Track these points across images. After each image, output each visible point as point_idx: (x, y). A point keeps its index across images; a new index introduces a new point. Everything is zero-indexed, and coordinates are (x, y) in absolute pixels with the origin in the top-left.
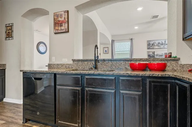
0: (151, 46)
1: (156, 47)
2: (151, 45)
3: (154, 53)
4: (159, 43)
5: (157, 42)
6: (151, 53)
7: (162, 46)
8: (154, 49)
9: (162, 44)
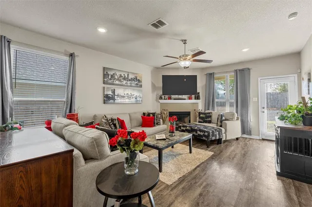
0: (110, 79)
1: (117, 82)
2: (110, 77)
3: (114, 92)
4: (121, 76)
5: (118, 74)
6: (110, 93)
7: (125, 82)
8: (113, 84)
9: (124, 79)
